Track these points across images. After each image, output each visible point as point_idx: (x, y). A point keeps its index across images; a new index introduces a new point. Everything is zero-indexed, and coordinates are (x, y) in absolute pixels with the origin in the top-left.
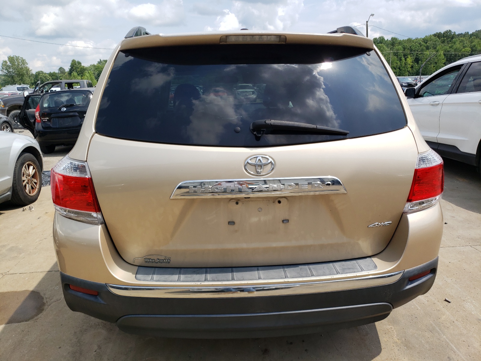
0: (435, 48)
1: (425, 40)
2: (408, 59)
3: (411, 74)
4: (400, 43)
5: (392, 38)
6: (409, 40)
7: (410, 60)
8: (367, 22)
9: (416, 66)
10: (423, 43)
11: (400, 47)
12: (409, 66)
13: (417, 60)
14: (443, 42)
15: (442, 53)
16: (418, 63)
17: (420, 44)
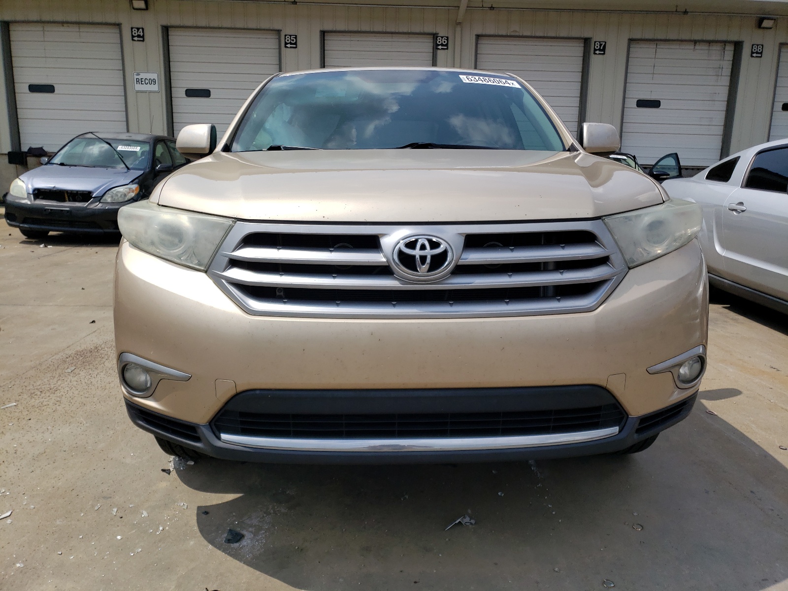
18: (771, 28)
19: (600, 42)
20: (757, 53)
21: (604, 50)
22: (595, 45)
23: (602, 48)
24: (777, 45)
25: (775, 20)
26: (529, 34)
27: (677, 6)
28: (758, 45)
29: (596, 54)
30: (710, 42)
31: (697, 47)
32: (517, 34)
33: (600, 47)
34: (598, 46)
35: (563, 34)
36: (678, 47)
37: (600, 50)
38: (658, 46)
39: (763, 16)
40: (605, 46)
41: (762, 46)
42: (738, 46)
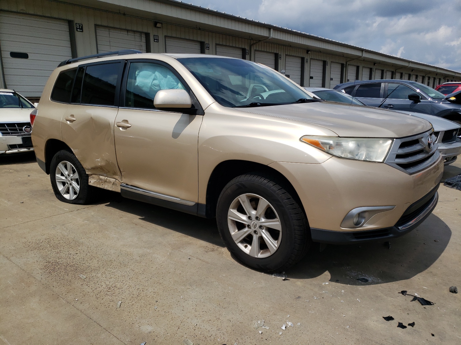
18: (160, 28)
19: (79, 24)
20: (157, 40)
21: (82, 29)
22: (76, 26)
23: (80, 28)
24: (164, 36)
25: (162, 24)
26: (32, 12)
27: (120, 10)
28: (156, 36)
29: (78, 31)
30: (134, 32)
31: (129, 33)
32: (24, 12)
33: (80, 27)
34: (78, 26)
35: (56, 16)
36: (120, 32)
37: (79, 29)
38: (110, 31)
39: (157, 21)
40: (82, 26)
41: (158, 36)
42: (147, 35)
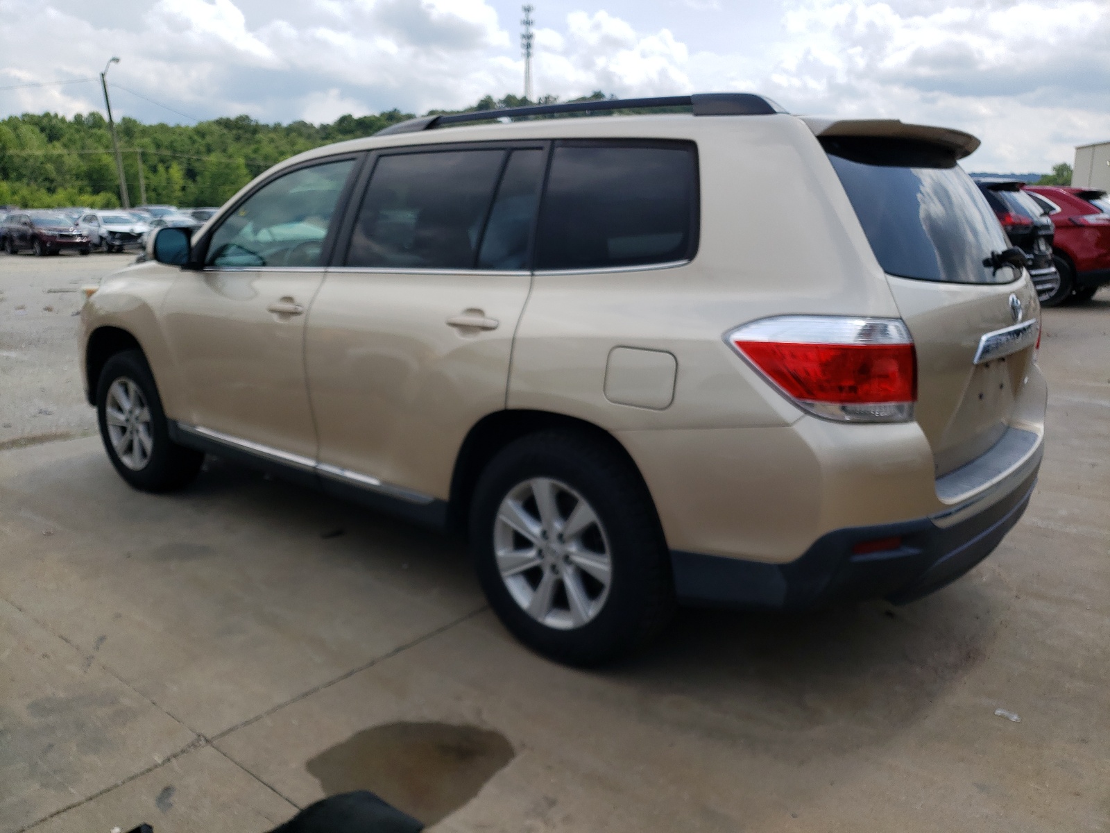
0: (224, 151)
1: (201, 132)
2: (171, 171)
3: (182, 204)
4: (145, 131)
5: (124, 119)
6: (163, 128)
7: (177, 172)
8: (103, 75)
9: (192, 187)
10: (196, 137)
11: (146, 140)
12: (177, 187)
13: (191, 174)
14: (238, 138)
15: (241, 161)
16: (194, 181)
17: (190, 138)
